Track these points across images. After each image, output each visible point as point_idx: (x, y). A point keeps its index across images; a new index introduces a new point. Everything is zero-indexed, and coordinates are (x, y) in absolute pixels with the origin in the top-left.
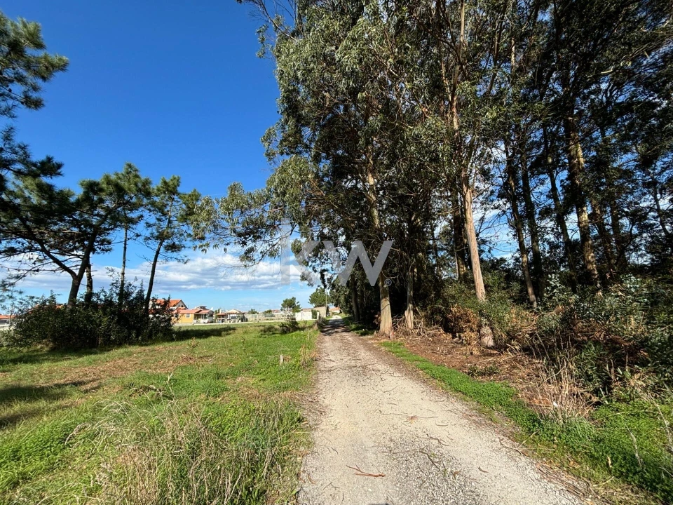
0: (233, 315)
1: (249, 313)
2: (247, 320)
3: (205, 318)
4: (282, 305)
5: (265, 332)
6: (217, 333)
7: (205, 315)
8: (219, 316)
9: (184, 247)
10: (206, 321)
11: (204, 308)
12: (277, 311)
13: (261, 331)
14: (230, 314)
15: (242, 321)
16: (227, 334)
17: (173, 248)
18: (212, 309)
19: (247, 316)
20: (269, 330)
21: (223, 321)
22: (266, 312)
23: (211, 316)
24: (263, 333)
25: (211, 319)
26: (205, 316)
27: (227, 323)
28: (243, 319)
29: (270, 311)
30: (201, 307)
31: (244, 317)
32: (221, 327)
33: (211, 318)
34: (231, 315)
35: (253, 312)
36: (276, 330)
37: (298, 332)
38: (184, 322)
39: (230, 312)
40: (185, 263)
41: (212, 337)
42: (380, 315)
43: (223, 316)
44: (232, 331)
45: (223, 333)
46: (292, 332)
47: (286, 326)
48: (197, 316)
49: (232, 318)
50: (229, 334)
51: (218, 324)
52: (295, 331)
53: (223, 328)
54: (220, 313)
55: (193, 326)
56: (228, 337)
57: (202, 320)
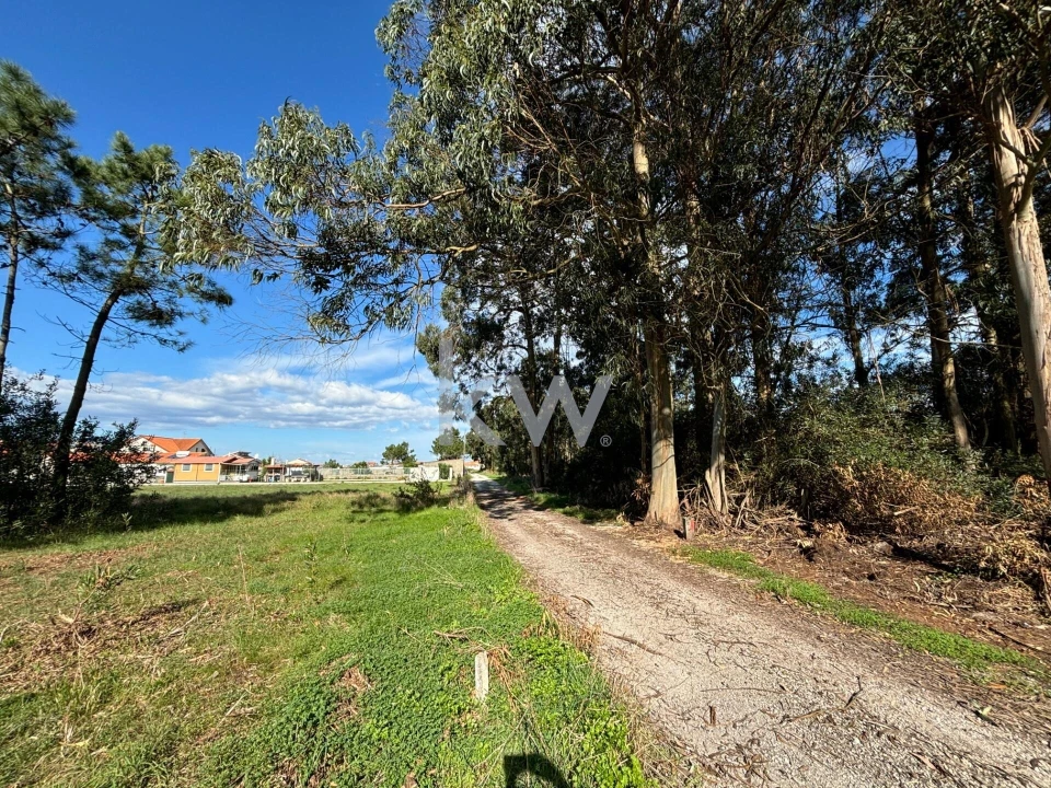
0: (297, 469)
1: (326, 466)
2: (322, 479)
3: (243, 472)
4: (384, 455)
5: (361, 506)
6: (252, 506)
7: (244, 467)
8: (270, 470)
9: (181, 315)
10: (245, 477)
11: (245, 455)
12: (375, 465)
13: (353, 503)
14: (290, 466)
15: (313, 480)
16: (274, 511)
17: (159, 317)
18: (256, 457)
19: (321, 471)
20: (369, 504)
21: (276, 480)
22: (357, 466)
23: (256, 468)
24: (356, 508)
25: (253, 475)
26: (242, 469)
27: (286, 483)
28: (315, 476)
29: (364, 465)
30: (240, 454)
31: (316, 472)
32: (271, 491)
33: (254, 473)
34: (293, 469)
35: (333, 465)
36: (385, 501)
37: (434, 509)
38: (193, 478)
39: (292, 463)
40: (182, 350)
41: (238, 518)
42: (649, 480)
43: (277, 470)
44: (287, 504)
45: (268, 507)
46: (421, 509)
47: (408, 497)
48: (228, 468)
49: (295, 473)
50: (284, 509)
51: (268, 485)
52: (429, 506)
53: (267, 496)
54: (272, 465)
55: (219, 487)
56: (276, 518)
57: (236, 477)
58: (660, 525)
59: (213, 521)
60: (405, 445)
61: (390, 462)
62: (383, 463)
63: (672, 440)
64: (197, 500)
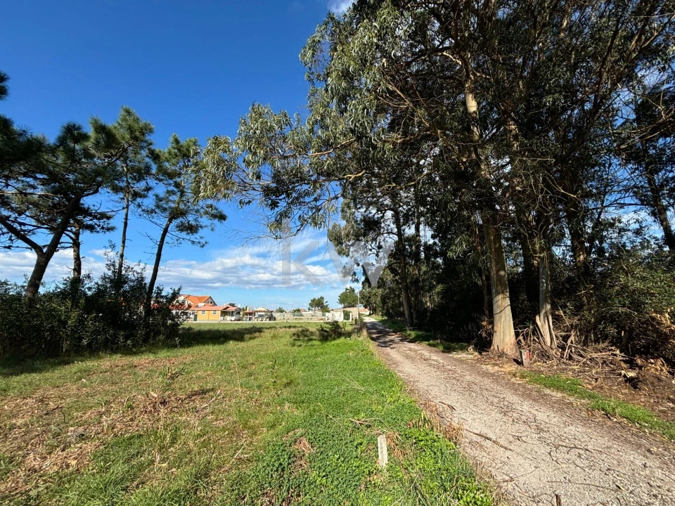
0: (261, 313)
1: (277, 311)
2: (275, 319)
3: (232, 315)
4: (310, 304)
5: (298, 336)
6: (238, 335)
7: (233, 312)
8: (246, 314)
9: (201, 227)
10: (233, 318)
11: (233, 305)
12: (305, 311)
13: (294, 334)
14: (257, 311)
15: (270, 320)
16: (251, 338)
17: (192, 229)
18: (239, 306)
19: (275, 315)
20: (303, 335)
21: (250, 320)
22: (295, 311)
23: (239, 313)
24: (295, 337)
25: (237, 317)
26: (232, 314)
27: (255, 321)
28: (271, 318)
29: (299, 310)
30: (230, 304)
31: (272, 315)
32: (247, 327)
33: (238, 316)
34: (259, 313)
35: (281, 311)
36: (312, 333)
37: (342, 339)
38: (206, 319)
39: (258, 309)
40: (202, 246)
41: (231, 342)
42: (492, 323)
43: (250, 314)
44: (257, 334)
45: (247, 336)
46: (334, 339)
47: (326, 331)
48: (225, 313)
49: (260, 316)
50: (255, 338)
51: (246, 323)
52: (339, 337)
53: (246, 329)
54: (248, 311)
55: (220, 324)
56: (252, 343)
57: (228, 318)
58: (502, 355)
59: (219, 344)
60: (322, 298)
61: (313, 309)
62: (309, 309)
63: (508, 294)
64: (209, 331)
